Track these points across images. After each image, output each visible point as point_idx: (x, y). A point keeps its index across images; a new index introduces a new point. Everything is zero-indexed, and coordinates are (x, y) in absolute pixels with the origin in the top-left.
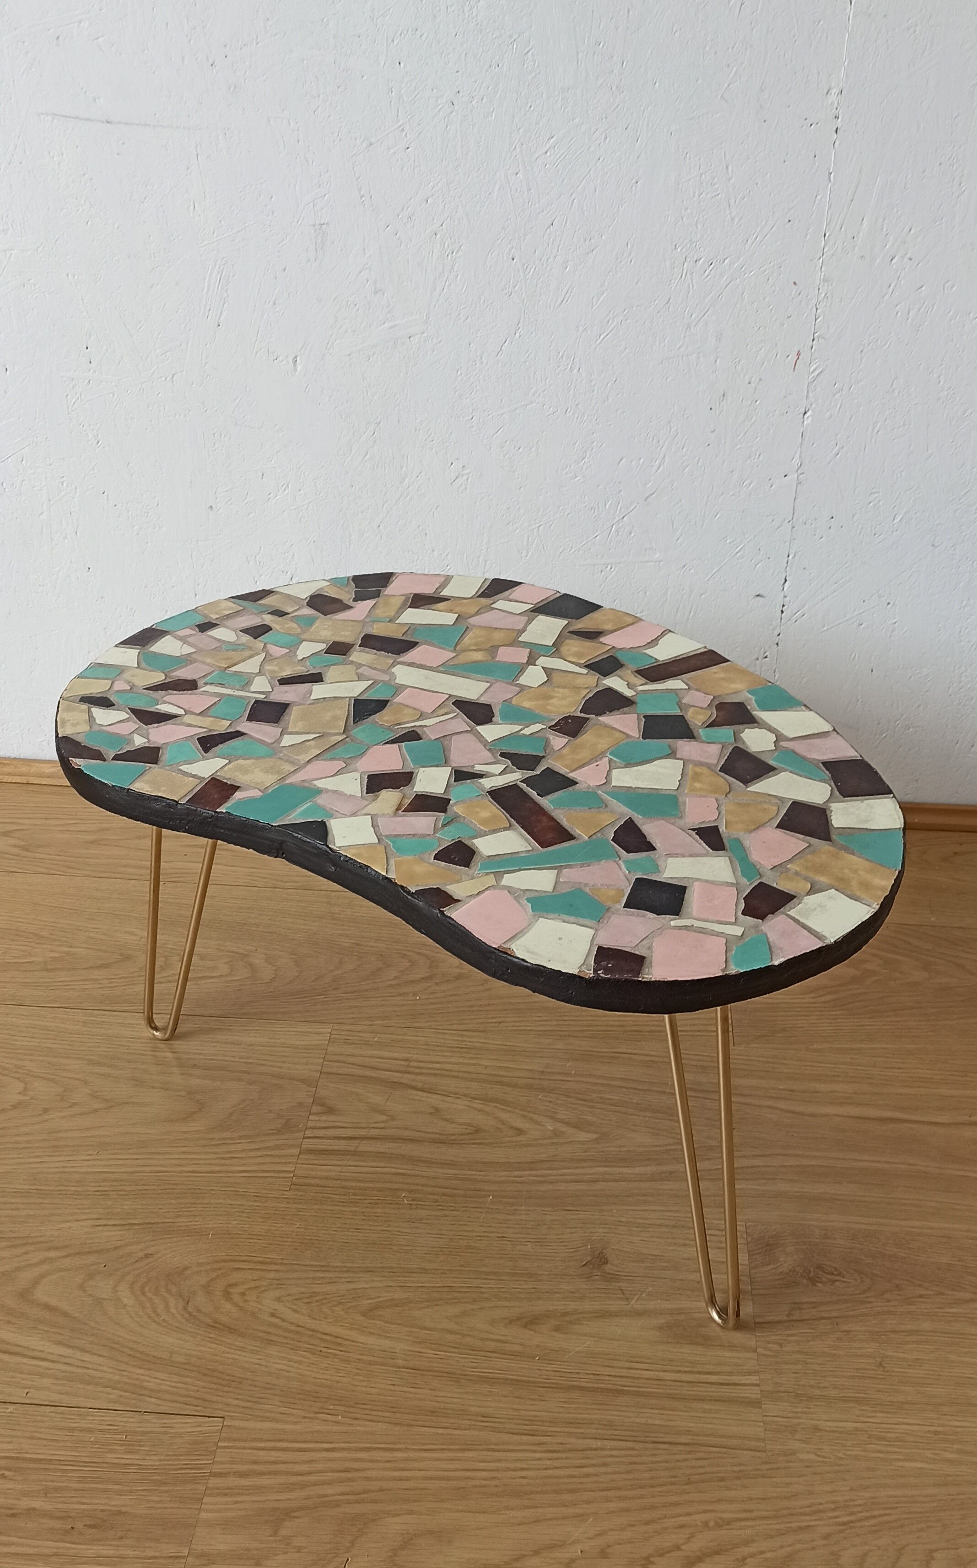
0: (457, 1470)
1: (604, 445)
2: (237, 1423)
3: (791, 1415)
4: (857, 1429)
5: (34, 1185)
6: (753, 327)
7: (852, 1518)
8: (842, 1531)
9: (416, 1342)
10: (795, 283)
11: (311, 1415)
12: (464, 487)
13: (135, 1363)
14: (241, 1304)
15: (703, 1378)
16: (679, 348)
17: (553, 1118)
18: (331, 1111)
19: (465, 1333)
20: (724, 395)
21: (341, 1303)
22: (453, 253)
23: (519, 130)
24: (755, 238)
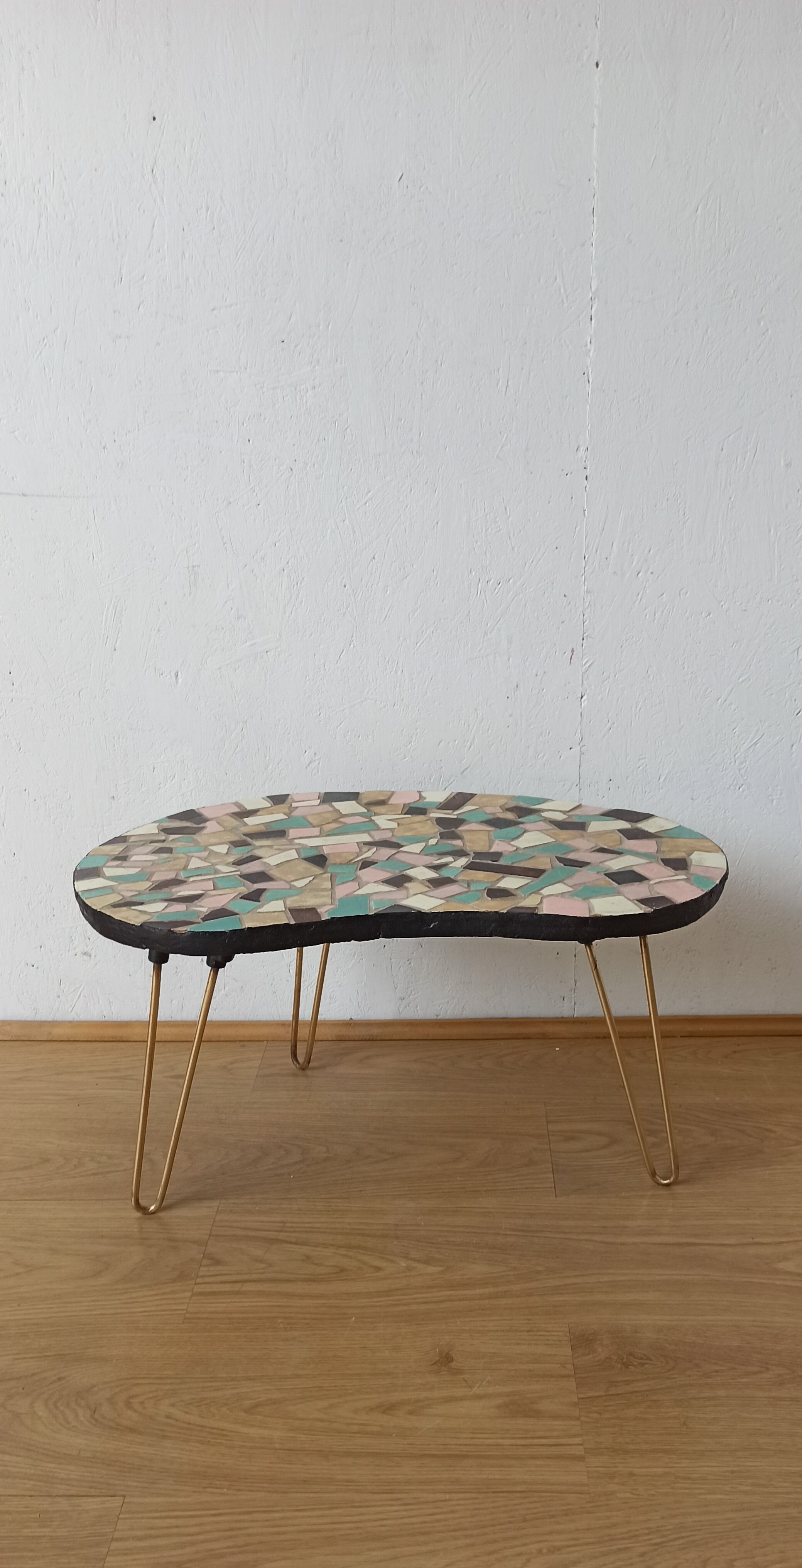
0: (326, 1524)
1: (426, 731)
2: (136, 1500)
3: (610, 1465)
4: (665, 1473)
6: (536, 631)
7: (664, 1539)
8: (656, 1550)
9: (290, 1430)
10: (565, 596)
11: (200, 1489)
12: (316, 770)
14: (140, 1410)
15: (535, 1441)
16: (480, 650)
17: (406, 1257)
18: (218, 1262)
19: (332, 1420)
20: (517, 686)
22: (297, 584)
23: (343, 488)
24: (533, 562)
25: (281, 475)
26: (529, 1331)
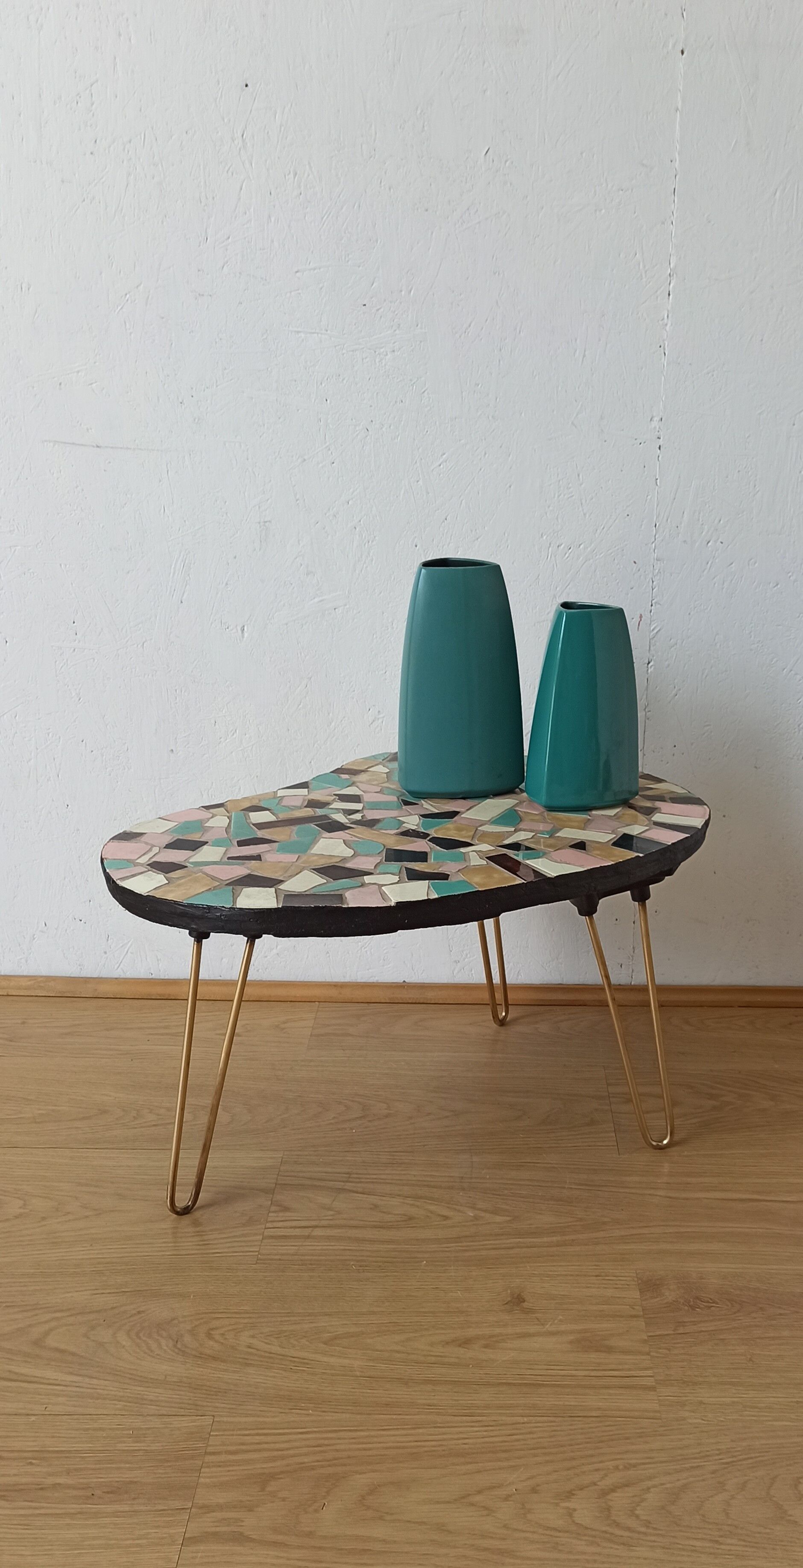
2: (225, 1419)
3: (680, 1395)
4: (734, 1402)
5: (38, 1269)
6: (605, 597)
8: (725, 1468)
9: (371, 1360)
10: (635, 562)
11: (287, 1411)
12: (379, 728)
13: (136, 1384)
14: (222, 1341)
15: (606, 1373)
16: (548, 613)
17: (473, 1207)
18: (286, 1209)
19: (409, 1352)
21: (305, 1337)
22: (369, 542)
23: (418, 449)
24: (603, 528)
25: (357, 435)
26: (596, 1276)
